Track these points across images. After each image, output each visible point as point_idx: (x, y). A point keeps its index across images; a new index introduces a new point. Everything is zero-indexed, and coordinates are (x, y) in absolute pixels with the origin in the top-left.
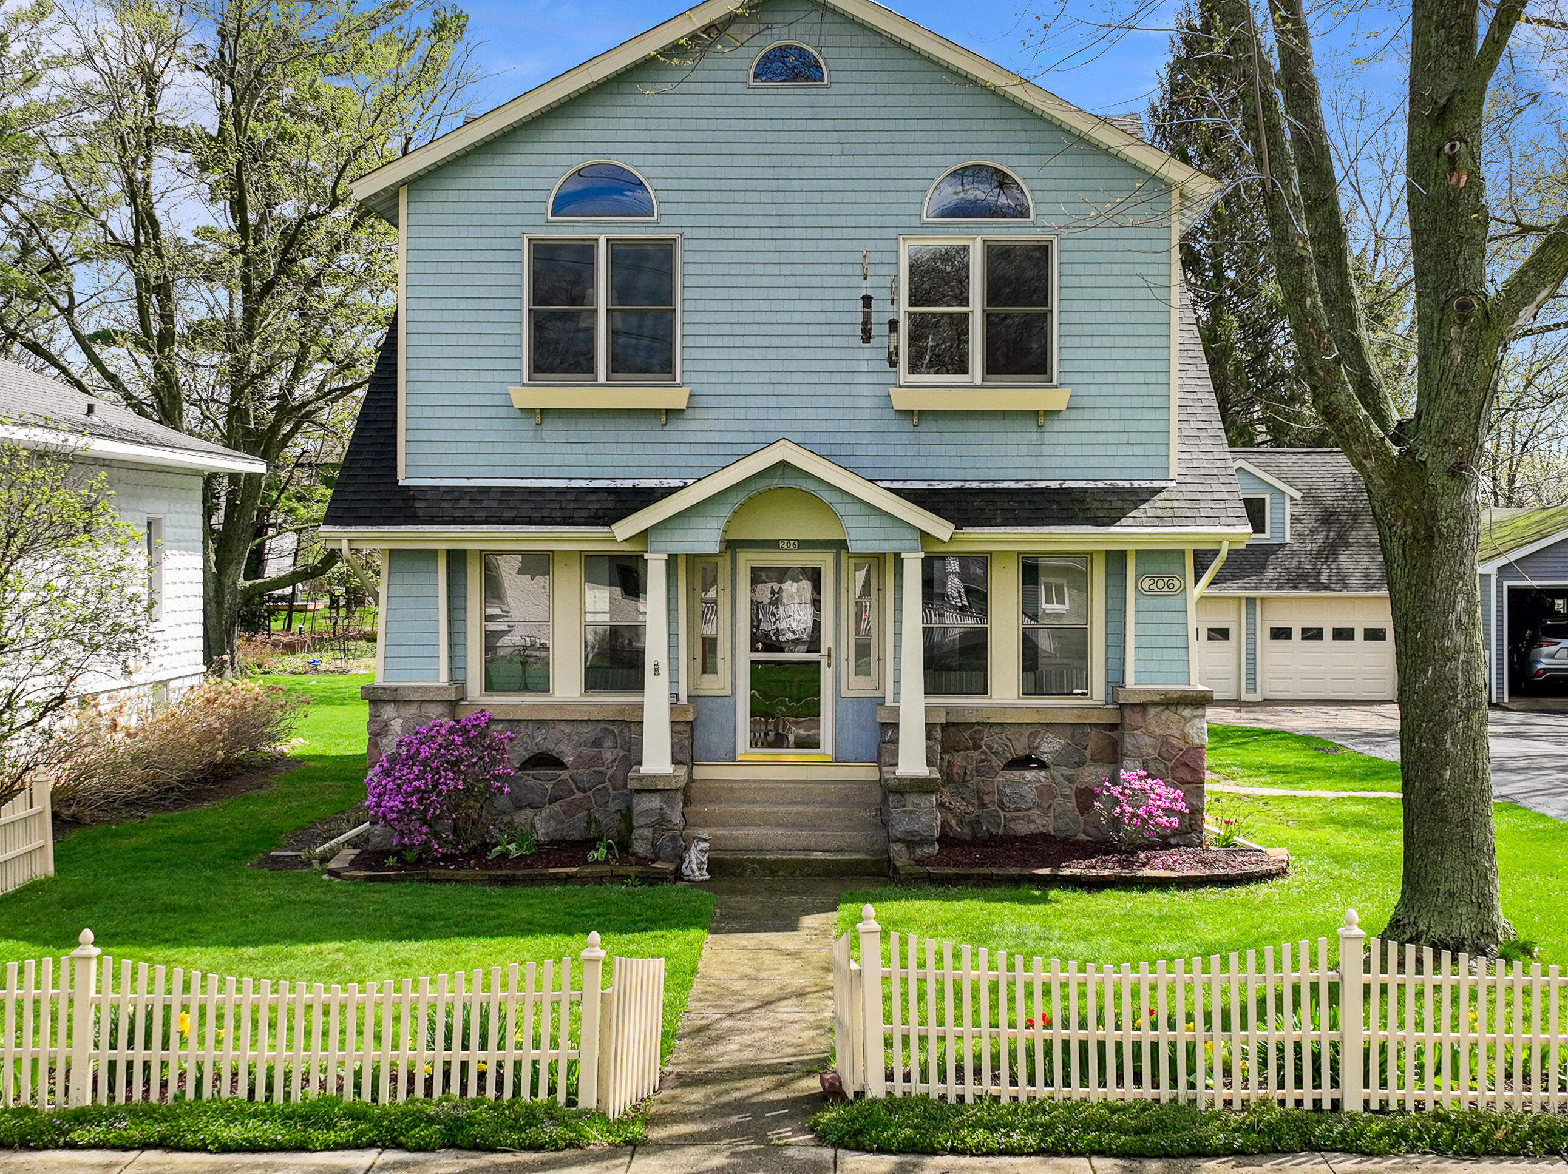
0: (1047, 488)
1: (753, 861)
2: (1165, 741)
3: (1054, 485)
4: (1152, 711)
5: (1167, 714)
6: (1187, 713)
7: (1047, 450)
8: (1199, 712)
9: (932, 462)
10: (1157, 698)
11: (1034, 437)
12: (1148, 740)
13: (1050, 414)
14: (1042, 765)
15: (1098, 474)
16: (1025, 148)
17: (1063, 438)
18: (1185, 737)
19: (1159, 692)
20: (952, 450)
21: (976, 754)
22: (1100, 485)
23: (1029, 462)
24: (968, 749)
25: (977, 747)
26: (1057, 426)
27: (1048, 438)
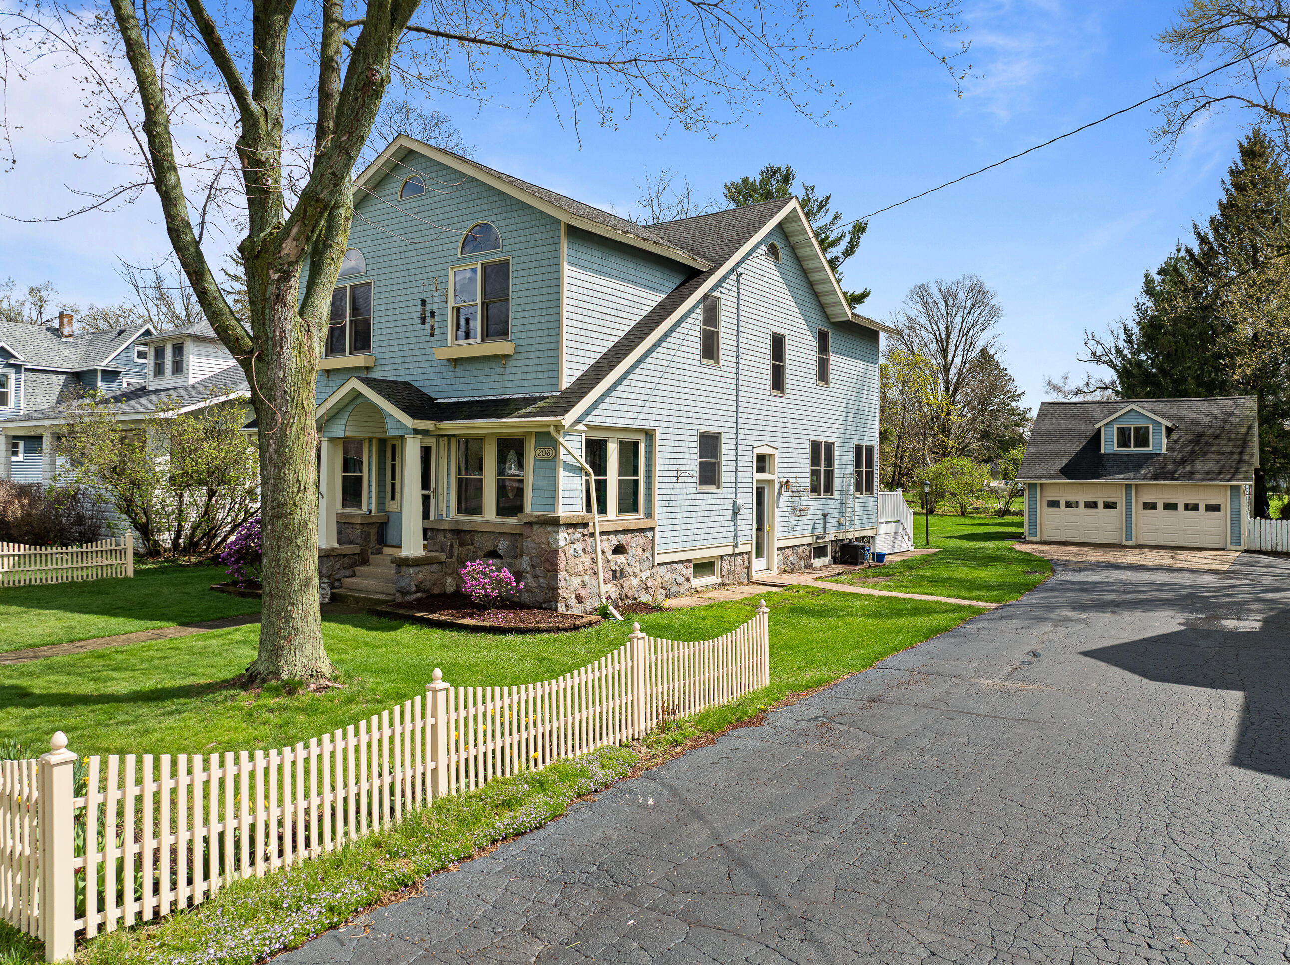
0: (504, 399)
1: (351, 596)
2: (539, 544)
3: (507, 397)
4: (535, 527)
5: (542, 530)
6: (550, 529)
7: (507, 378)
8: (555, 529)
9: (460, 387)
10: (534, 520)
11: (501, 371)
12: (532, 544)
13: (506, 357)
14: (500, 557)
15: (528, 390)
16: (499, 210)
17: (514, 370)
18: (549, 543)
19: (538, 517)
20: (469, 380)
21: (471, 547)
22: (527, 396)
23: (499, 385)
24: (469, 545)
25: (473, 544)
26: (511, 363)
27: (508, 370)
